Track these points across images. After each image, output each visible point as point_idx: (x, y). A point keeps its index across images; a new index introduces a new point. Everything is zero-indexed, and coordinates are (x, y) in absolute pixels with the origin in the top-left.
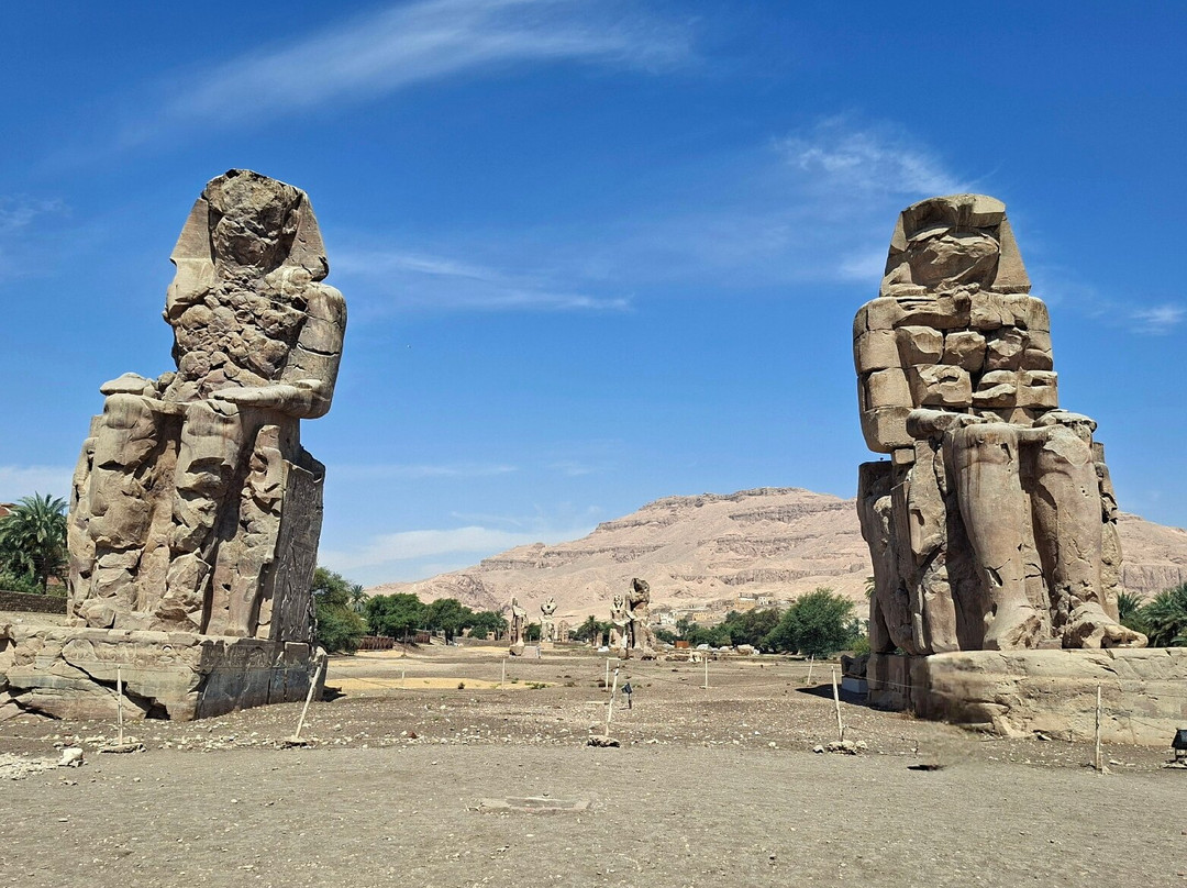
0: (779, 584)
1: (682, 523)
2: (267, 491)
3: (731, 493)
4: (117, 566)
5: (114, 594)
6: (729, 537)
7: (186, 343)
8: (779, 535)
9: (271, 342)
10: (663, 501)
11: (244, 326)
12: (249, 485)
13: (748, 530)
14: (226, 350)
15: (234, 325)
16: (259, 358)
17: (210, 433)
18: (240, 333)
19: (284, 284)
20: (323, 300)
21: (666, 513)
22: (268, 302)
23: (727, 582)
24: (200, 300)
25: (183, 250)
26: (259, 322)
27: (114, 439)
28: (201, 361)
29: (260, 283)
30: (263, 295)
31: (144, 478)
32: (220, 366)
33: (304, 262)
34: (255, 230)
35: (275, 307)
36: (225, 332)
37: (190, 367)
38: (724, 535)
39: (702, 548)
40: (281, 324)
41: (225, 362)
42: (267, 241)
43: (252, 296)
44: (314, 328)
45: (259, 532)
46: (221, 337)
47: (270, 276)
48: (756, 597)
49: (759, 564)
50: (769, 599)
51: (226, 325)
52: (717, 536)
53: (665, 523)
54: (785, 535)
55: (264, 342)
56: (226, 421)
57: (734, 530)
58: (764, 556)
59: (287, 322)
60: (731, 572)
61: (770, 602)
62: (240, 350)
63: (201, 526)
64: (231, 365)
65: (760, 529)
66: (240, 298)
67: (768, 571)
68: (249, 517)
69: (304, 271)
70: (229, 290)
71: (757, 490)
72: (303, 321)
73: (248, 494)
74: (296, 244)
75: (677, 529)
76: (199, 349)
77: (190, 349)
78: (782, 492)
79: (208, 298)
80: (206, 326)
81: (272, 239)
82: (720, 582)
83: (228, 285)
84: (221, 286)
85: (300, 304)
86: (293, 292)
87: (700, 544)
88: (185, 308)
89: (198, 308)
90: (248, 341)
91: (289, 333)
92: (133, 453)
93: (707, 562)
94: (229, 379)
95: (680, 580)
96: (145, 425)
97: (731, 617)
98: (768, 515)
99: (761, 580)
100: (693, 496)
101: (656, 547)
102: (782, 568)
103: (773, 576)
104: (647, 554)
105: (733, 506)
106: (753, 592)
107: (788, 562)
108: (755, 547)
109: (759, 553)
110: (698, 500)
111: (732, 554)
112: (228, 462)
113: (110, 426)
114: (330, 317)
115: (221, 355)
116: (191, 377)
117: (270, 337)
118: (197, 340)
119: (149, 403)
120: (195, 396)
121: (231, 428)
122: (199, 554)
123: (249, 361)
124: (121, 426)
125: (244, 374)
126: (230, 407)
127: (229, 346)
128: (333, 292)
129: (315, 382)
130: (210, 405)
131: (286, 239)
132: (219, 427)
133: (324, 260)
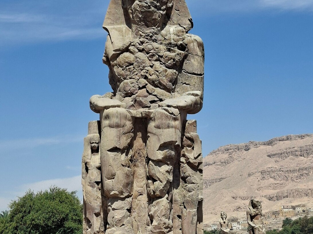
0: (306, 198)
1: (236, 162)
2: (196, 158)
3: (267, 140)
4: (122, 208)
5: (123, 225)
6: (269, 170)
7: (122, 75)
8: (302, 166)
9: (170, 71)
10: (223, 148)
11: (153, 62)
12: (184, 156)
13: (281, 163)
14: (146, 78)
15: (148, 63)
16: (165, 81)
17: (168, 127)
18: (152, 67)
19: (172, 36)
20: (195, 44)
21: (225, 156)
22: (165, 47)
23: (270, 199)
24: (127, 50)
25: (109, 21)
26: (162, 60)
27: (115, 134)
28: (133, 85)
29: (159, 37)
30: (161, 44)
31: (129, 156)
32: (144, 87)
33: (179, 22)
34: (156, 7)
35: (169, 50)
36: (144, 67)
37: (127, 89)
38: (265, 168)
39: (252, 177)
40: (174, 60)
41: (147, 84)
42: (161, 12)
43: (155, 45)
44: (192, 60)
45: (194, 183)
46: (142, 70)
47: (163, 32)
48: (294, 208)
49: (290, 186)
50: (303, 208)
51: (143, 63)
52: (260, 169)
53: (225, 163)
54: (306, 166)
55: (166, 71)
56: (175, 119)
57: (271, 164)
58: (293, 181)
59: (177, 58)
60: (271, 192)
61: (304, 211)
62: (154, 77)
63: (168, 181)
64: (150, 87)
65: (291, 163)
66: (150, 47)
67: (297, 190)
68: (187, 174)
69: (181, 28)
70: (142, 43)
71: (285, 137)
73: (184, 161)
74: (174, 13)
75: (233, 167)
76: (130, 78)
77: (125, 79)
78: (302, 137)
79: (131, 48)
80: (132, 64)
81: (163, 10)
82: (265, 199)
83: (142, 39)
84: (137, 40)
85: (182, 47)
86: (178, 41)
87: (249, 175)
88: (119, 54)
89: (127, 54)
90: (157, 71)
91: (178, 64)
92: (124, 142)
93: (255, 187)
94: (150, 94)
95: (239, 200)
96: (129, 124)
97: (287, 222)
98: (293, 153)
99: (293, 197)
100: (242, 144)
101: (221, 179)
102: (305, 187)
103: (299, 194)
104: (215, 184)
105: (269, 149)
106: (290, 205)
107: (310, 183)
108: (287, 175)
109: (289, 179)
110: (246, 146)
111: (272, 180)
112: (178, 143)
113: (111, 126)
114: (200, 53)
115: (143, 81)
116: (128, 94)
117: (169, 68)
118: (128, 73)
119: (130, 112)
120: (133, 106)
121: (178, 123)
122: (167, 199)
123: (160, 83)
124: (118, 126)
125: (158, 91)
126: (176, 111)
127: (147, 75)
128: (199, 39)
129: (199, 93)
130: (167, 110)
131: (169, 10)
132: (173, 123)
133: (190, 20)
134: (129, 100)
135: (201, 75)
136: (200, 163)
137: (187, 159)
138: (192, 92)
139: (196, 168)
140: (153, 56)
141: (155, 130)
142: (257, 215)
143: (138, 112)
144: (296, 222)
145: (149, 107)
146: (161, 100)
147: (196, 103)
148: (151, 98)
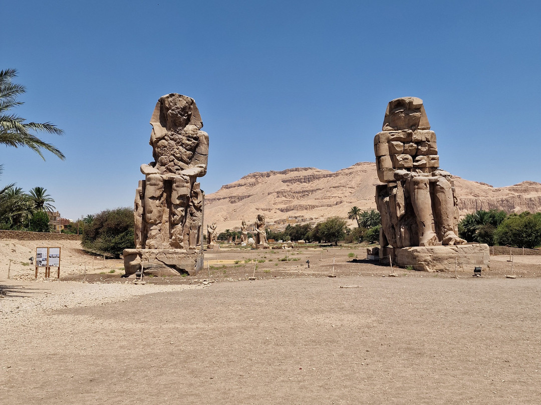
0: (305, 211)
1: (260, 185)
2: (198, 204)
3: (282, 170)
4: (156, 229)
5: (156, 238)
6: (282, 191)
7: (160, 153)
8: (305, 189)
10: (251, 175)
11: (179, 147)
12: (192, 202)
13: (291, 187)
14: (174, 155)
15: (176, 147)
16: (185, 158)
17: (183, 187)
18: (178, 149)
19: (191, 132)
20: (204, 137)
21: (253, 180)
22: (186, 138)
23: (282, 211)
24: (163, 138)
25: (154, 120)
26: (184, 145)
27: (153, 189)
28: (166, 159)
29: (183, 132)
30: (184, 136)
31: (161, 201)
32: (173, 161)
33: (195, 124)
34: (181, 114)
35: (189, 140)
36: (173, 149)
37: (163, 161)
38: (280, 190)
39: (270, 196)
40: (191, 146)
41: (174, 159)
42: (184, 117)
43: (180, 136)
44: (202, 147)
45: (196, 217)
46: (172, 151)
47: (185, 129)
48: (296, 218)
49: (296, 202)
50: (302, 218)
51: (173, 146)
52: (277, 190)
53: (253, 185)
54: (307, 189)
55: (186, 152)
56: (187, 182)
57: (284, 187)
58: (298, 199)
59: (193, 145)
60: (283, 206)
61: (302, 220)
62: (178, 155)
63: (182, 216)
64: (176, 161)
65: (297, 187)
66: (177, 137)
67: (300, 206)
68: (193, 212)
69: (195, 127)
71: (294, 169)
72: (197, 145)
73: (192, 204)
74: (192, 117)
75: (257, 189)
76: (165, 155)
77: (162, 155)
78: (306, 169)
79: (166, 137)
80: (166, 147)
81: (186, 116)
82: (278, 211)
83: (172, 133)
84: (170, 133)
85: (196, 139)
86: (194, 135)
87: (269, 194)
88: (159, 141)
89: (164, 141)
91: (193, 148)
92: (158, 193)
93: (273, 202)
94: (176, 165)
95: (260, 211)
96: (161, 184)
97: (288, 227)
98: (299, 180)
99: (297, 210)
100: (265, 172)
101: (249, 196)
102: (306, 204)
103: (302, 208)
104: (245, 199)
105: (284, 177)
106: (294, 215)
107: (309, 201)
108: (294, 195)
109: (296, 197)
110: (268, 174)
111: (284, 198)
112: (189, 195)
113: (151, 185)
114: (206, 143)
115: (172, 157)
116: (163, 164)
117: (188, 151)
118: (164, 152)
119: (162, 177)
120: (166, 171)
121: (189, 185)
122: (181, 225)
123: (182, 159)
124: (155, 185)
125: (181, 163)
126: (188, 178)
127: (175, 154)
128: (206, 134)
129: (204, 165)
130: (183, 177)
131: (189, 116)
132: (186, 184)
133: (202, 123)
134: (163, 168)
135: (206, 155)
136: (201, 206)
137: (194, 203)
138: (200, 165)
139: (199, 209)
140: (178, 143)
141: (176, 188)
142: (262, 224)
143: (167, 176)
144: (294, 228)
145: (175, 173)
146: (182, 169)
147: (201, 172)
148: (177, 167)
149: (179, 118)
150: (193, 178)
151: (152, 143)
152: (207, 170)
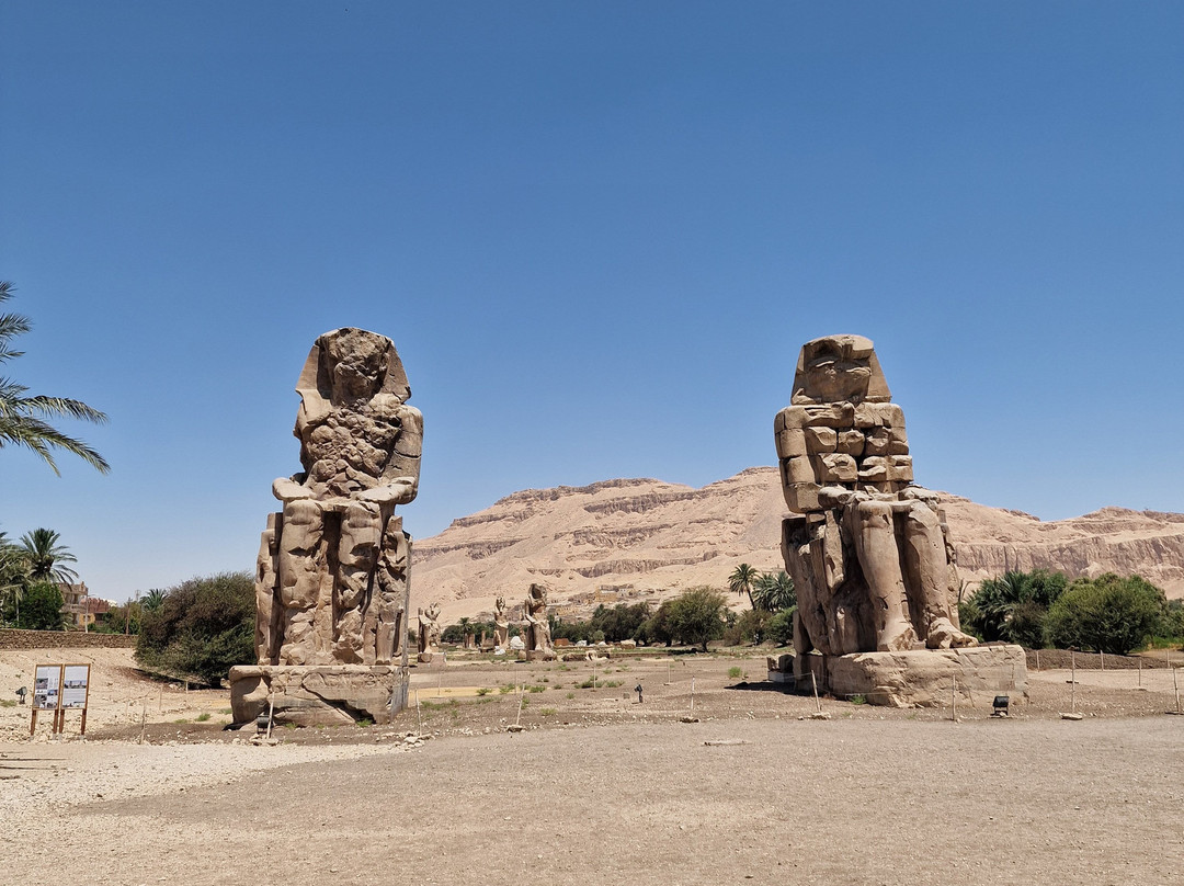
0: (637, 574)
1: (537, 516)
2: (398, 562)
3: (586, 484)
4: (303, 621)
5: (303, 640)
6: (586, 530)
7: (317, 453)
8: (635, 526)
9: (378, 451)
10: (518, 495)
11: (357, 440)
12: (384, 559)
13: (604, 521)
14: (346, 458)
16: (370, 463)
17: (365, 526)
18: (355, 445)
19: (384, 408)
20: (412, 418)
21: (522, 507)
22: (373, 421)
23: (586, 574)
24: (324, 422)
25: (304, 384)
26: (369, 437)
27: (299, 532)
28: (329, 466)
29: (367, 408)
30: (369, 416)
31: (315, 559)
32: (344, 470)
33: (394, 390)
34: (363, 371)
35: (379, 425)
36: (345, 444)
37: (322, 471)
38: (580, 527)
39: (559, 541)
40: (384, 438)
42: (371, 378)
43: (362, 418)
44: (407, 439)
45: (393, 592)
46: (342, 448)
47: (372, 402)
48: (616, 589)
49: (616, 555)
50: (630, 590)
51: (345, 439)
52: (574, 529)
53: (521, 517)
54: (640, 526)
55: (373, 451)
56: (374, 517)
57: (591, 521)
58: (620, 547)
59: (388, 436)
60: (588, 564)
61: (630, 594)
62: (356, 458)
63: (361, 590)
64: (351, 470)
65: (618, 520)
66: (354, 420)
67: (625, 562)
68: (386, 581)
69: (395, 398)
71: (612, 482)
72: (398, 436)
73: (384, 565)
74: (388, 378)
75: (530, 526)
76: (327, 458)
77: (320, 458)
78: (636, 483)
79: (330, 420)
81: (374, 376)
82: (578, 574)
83: (344, 410)
84: (338, 412)
85: (396, 422)
86: (390, 414)
87: (556, 537)
88: (314, 428)
89: (325, 428)
90: (362, 451)
91: (388, 443)
92: (311, 541)
93: (565, 555)
94: (350, 479)
95: (538, 574)
96: (317, 521)
97: (600, 611)
98: (623, 506)
99: (619, 571)
100: (548, 489)
101: (513, 543)
102: (638, 558)
103: (630, 567)
104: (503, 550)
105: (589, 498)
106: (612, 584)
107: (644, 551)
108: (612, 539)
109: (615, 544)
110: (554, 492)
111: (589, 547)
112: (378, 544)
113: (295, 523)
114: (416, 431)
115: (343, 462)
116: (322, 478)
117: (377, 447)
118: (325, 451)
119: (319, 506)
120: (327, 492)
121: (378, 521)
122: (359, 610)
123: (364, 466)
124: (303, 523)
125: (361, 475)
126: (376, 507)
127: (349, 455)
128: (417, 412)
129: (411, 479)
130: (364, 506)
131: (381, 375)
132: (371, 521)
133: (408, 389)
134: (323, 486)
135: (416, 457)
136: (403, 568)
137: (388, 562)
138: (402, 479)
139: (398, 574)
140: (357, 432)
141: (349, 529)
142: (540, 605)
143: (331, 503)
144: (612, 612)
145: (348, 496)
146: (365, 488)
147: (406, 494)
148: (352, 484)
149: (361, 378)
150: (388, 507)
151: (299, 433)
152: (419, 490)
